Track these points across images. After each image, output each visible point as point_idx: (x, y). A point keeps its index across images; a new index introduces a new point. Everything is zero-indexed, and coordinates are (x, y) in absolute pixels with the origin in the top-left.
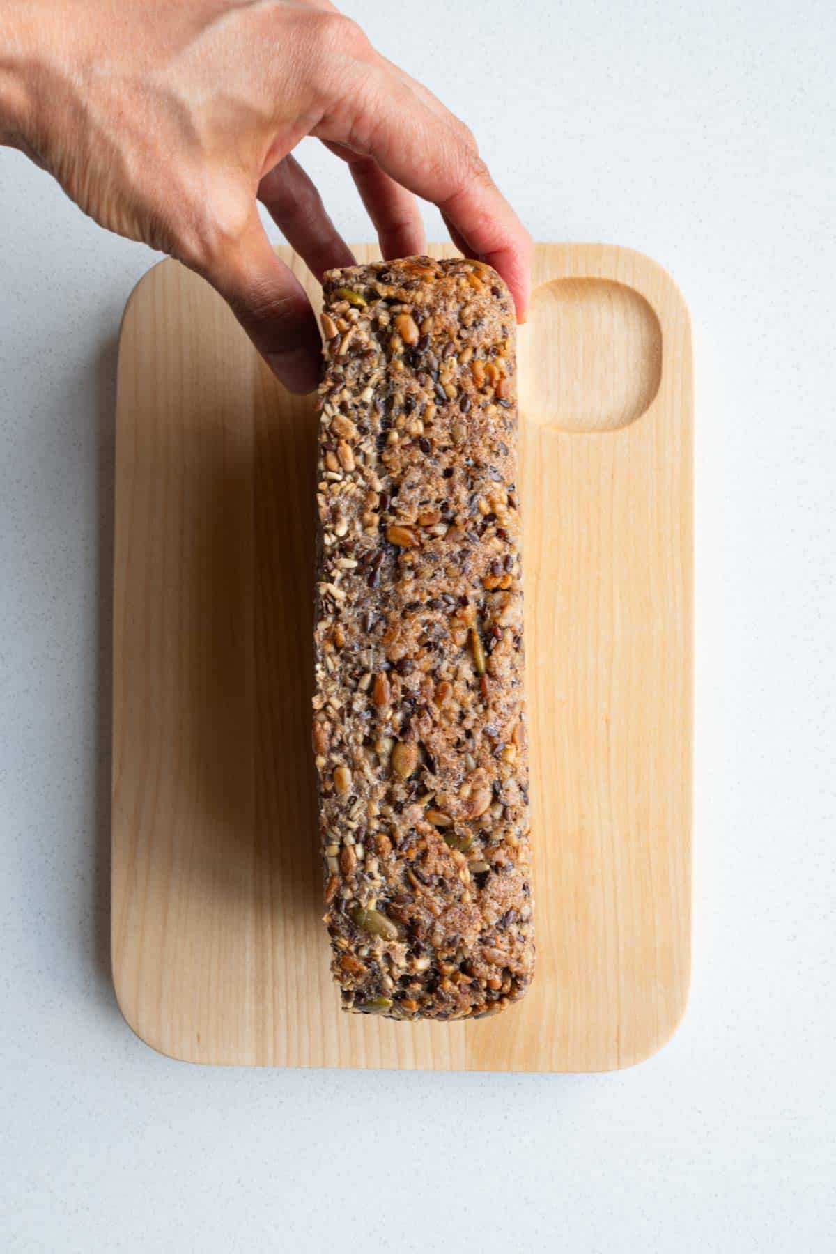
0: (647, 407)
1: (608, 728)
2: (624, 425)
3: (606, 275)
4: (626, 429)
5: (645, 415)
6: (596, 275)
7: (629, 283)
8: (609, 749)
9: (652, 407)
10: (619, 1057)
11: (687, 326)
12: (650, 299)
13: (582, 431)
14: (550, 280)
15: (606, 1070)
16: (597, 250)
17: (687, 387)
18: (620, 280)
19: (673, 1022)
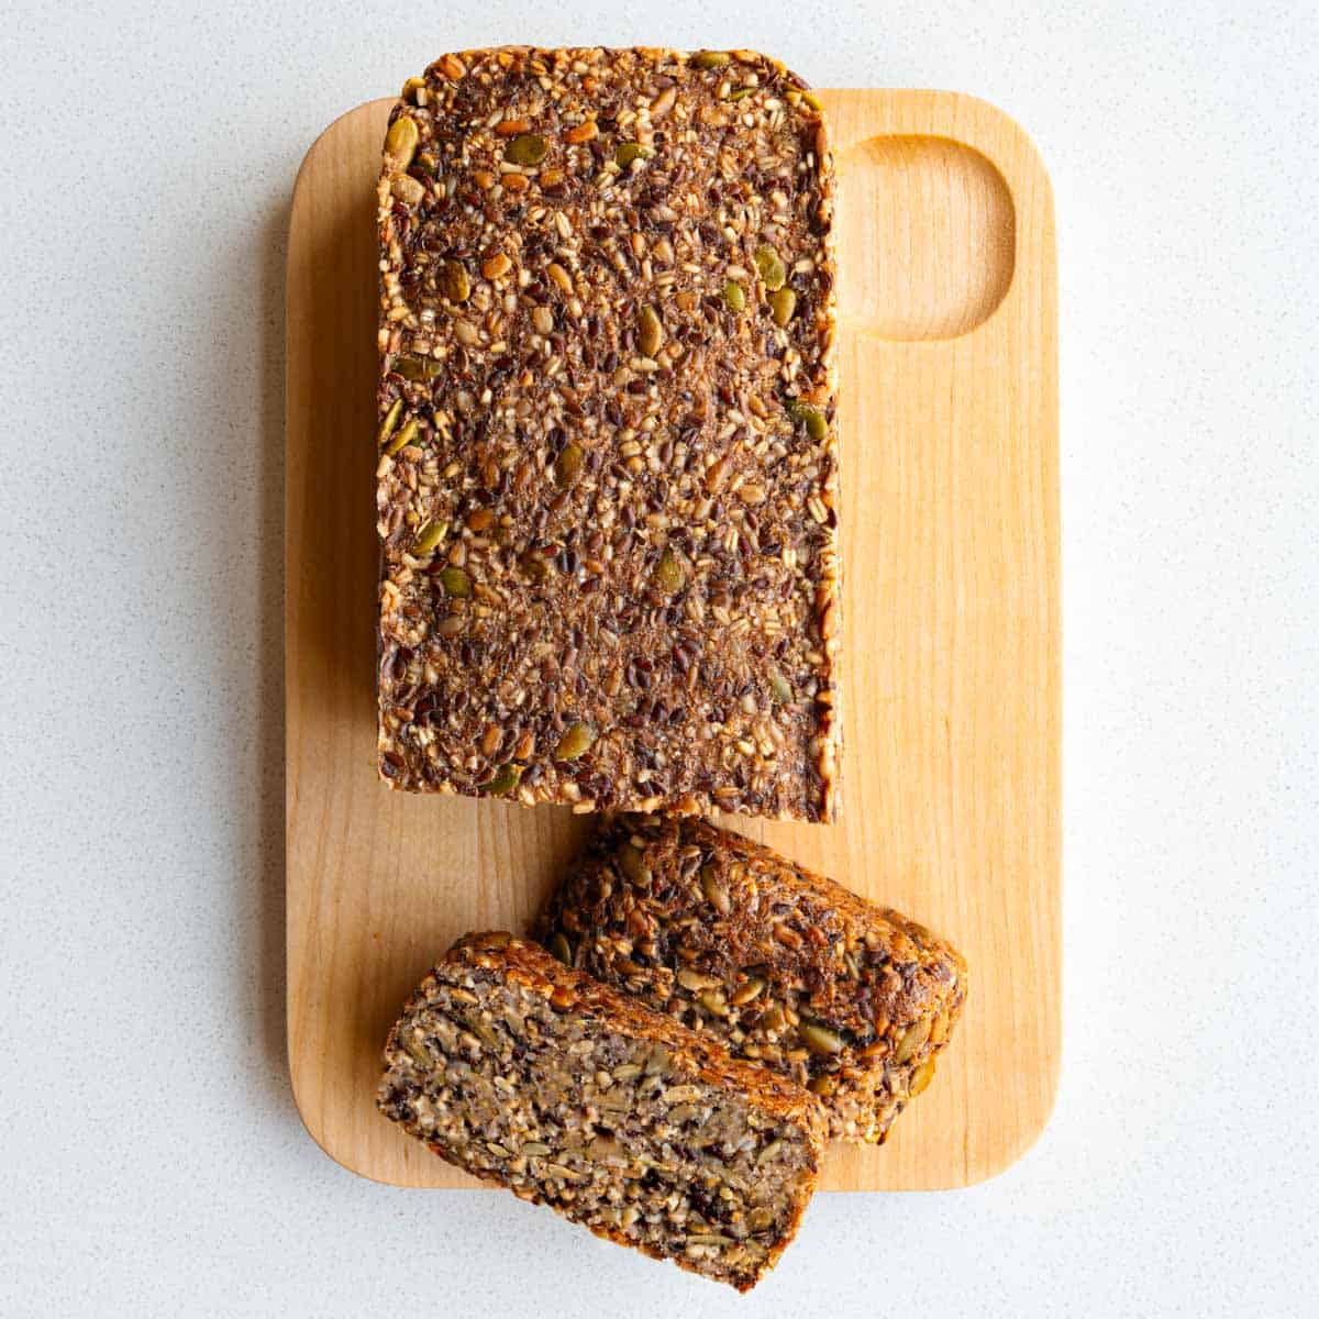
0: (997, 306)
1: (949, 732)
2: (965, 331)
3: (941, 131)
4: (969, 337)
5: (994, 318)
6: (927, 131)
7: (970, 142)
8: (950, 764)
9: (1004, 304)
10: (966, 1171)
11: (1048, 200)
12: (1000, 164)
13: (910, 339)
14: (865, 138)
15: (950, 1186)
16: (928, 99)
17: (1049, 280)
18: (959, 138)
19: (1039, 1124)
